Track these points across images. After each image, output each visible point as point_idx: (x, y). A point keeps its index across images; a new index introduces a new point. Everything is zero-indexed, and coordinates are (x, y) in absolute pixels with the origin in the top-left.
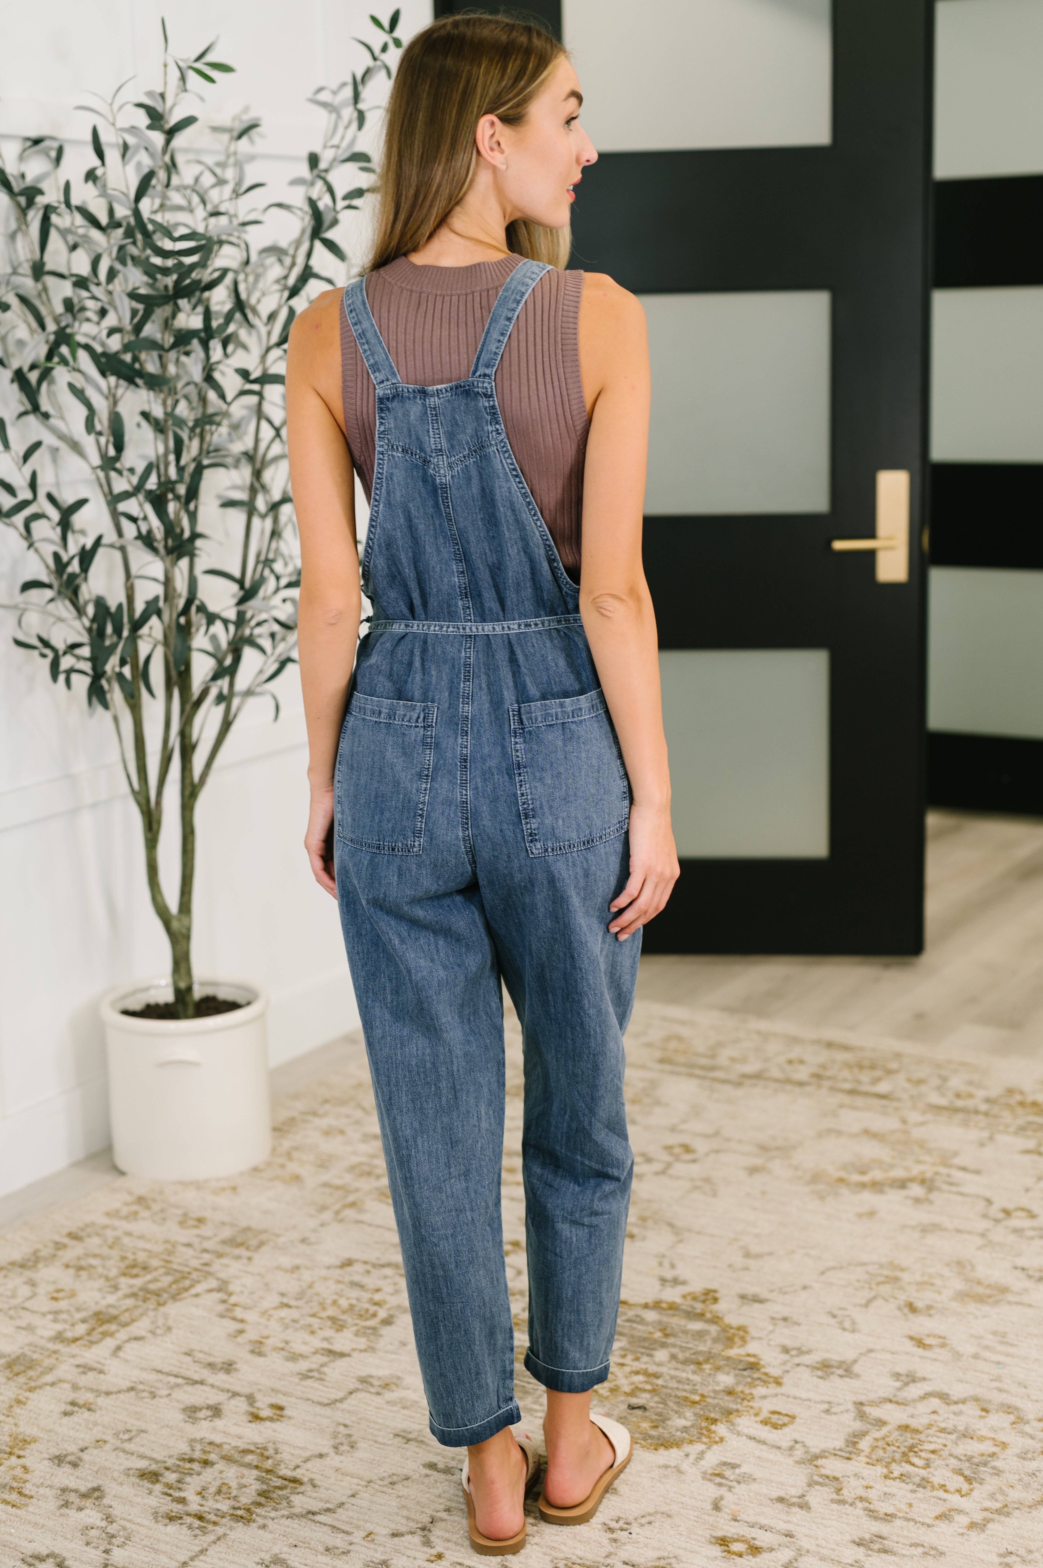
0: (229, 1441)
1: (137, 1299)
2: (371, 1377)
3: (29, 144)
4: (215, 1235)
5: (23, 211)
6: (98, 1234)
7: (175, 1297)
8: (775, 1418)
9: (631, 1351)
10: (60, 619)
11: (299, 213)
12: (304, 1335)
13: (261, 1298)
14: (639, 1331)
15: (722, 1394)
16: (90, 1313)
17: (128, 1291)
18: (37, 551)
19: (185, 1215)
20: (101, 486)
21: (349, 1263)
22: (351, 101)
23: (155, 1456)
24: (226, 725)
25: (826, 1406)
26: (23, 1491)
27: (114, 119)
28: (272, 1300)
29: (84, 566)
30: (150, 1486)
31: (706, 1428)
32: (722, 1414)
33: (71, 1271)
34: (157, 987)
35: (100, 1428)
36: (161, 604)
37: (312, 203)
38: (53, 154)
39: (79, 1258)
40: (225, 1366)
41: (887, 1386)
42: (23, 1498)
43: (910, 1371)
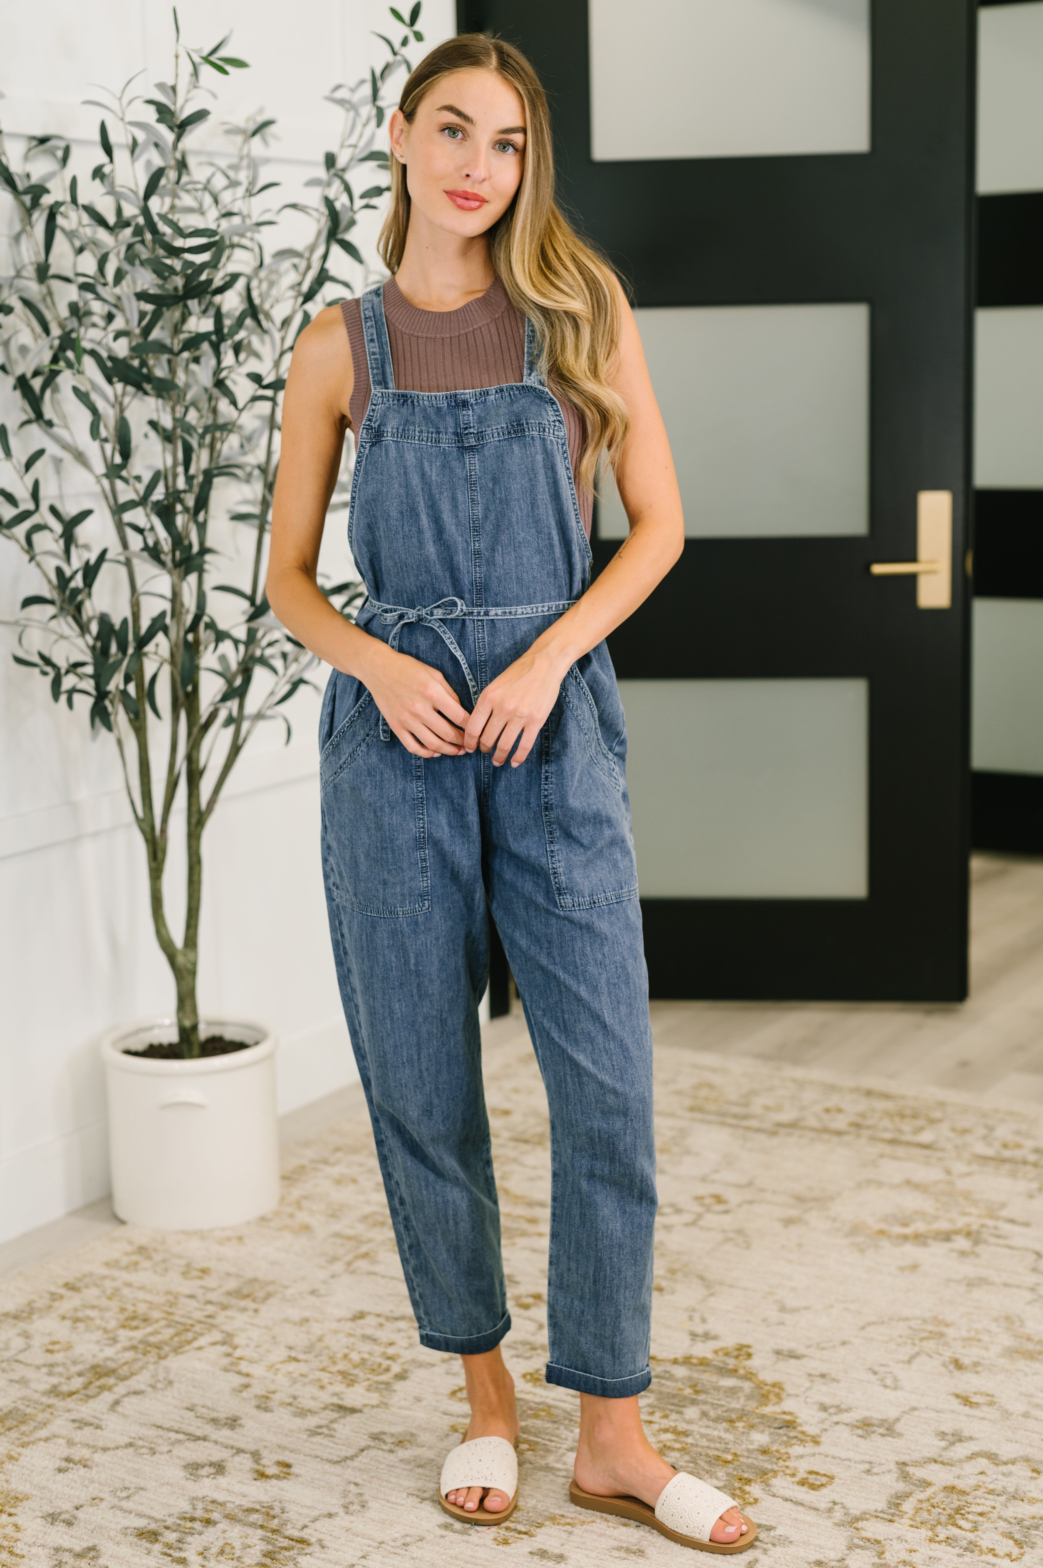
0: (232, 1500)
1: (136, 1352)
2: (384, 1433)
3: (34, 143)
4: (220, 1287)
5: (29, 211)
6: (96, 1285)
7: (177, 1350)
8: (812, 1478)
9: (659, 1408)
10: (62, 637)
11: (314, 213)
12: (314, 1390)
13: (268, 1351)
14: (668, 1387)
15: (756, 1453)
16: (87, 1366)
17: (128, 1344)
18: (38, 565)
19: (188, 1265)
20: (106, 498)
21: (360, 1316)
22: (370, 98)
23: (154, 1514)
24: (235, 749)
25: (867, 1466)
26: (14, 1550)
27: (123, 114)
28: (281, 1353)
29: (88, 581)
30: (149, 1545)
31: (740, 1488)
32: (757, 1474)
33: (68, 1323)
34: (161, 1026)
35: (96, 1485)
36: (168, 620)
37: (329, 203)
38: (60, 154)
39: (76, 1310)
40: (229, 1421)
41: (932, 1446)
42: (14, 1558)
43: (956, 1430)
